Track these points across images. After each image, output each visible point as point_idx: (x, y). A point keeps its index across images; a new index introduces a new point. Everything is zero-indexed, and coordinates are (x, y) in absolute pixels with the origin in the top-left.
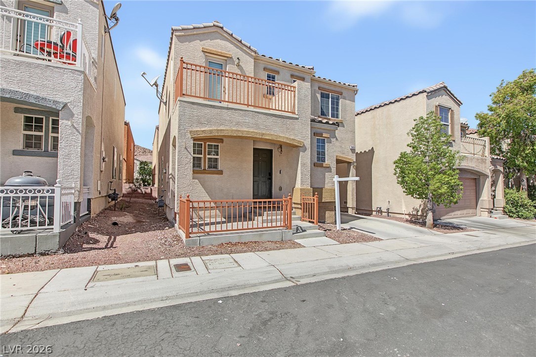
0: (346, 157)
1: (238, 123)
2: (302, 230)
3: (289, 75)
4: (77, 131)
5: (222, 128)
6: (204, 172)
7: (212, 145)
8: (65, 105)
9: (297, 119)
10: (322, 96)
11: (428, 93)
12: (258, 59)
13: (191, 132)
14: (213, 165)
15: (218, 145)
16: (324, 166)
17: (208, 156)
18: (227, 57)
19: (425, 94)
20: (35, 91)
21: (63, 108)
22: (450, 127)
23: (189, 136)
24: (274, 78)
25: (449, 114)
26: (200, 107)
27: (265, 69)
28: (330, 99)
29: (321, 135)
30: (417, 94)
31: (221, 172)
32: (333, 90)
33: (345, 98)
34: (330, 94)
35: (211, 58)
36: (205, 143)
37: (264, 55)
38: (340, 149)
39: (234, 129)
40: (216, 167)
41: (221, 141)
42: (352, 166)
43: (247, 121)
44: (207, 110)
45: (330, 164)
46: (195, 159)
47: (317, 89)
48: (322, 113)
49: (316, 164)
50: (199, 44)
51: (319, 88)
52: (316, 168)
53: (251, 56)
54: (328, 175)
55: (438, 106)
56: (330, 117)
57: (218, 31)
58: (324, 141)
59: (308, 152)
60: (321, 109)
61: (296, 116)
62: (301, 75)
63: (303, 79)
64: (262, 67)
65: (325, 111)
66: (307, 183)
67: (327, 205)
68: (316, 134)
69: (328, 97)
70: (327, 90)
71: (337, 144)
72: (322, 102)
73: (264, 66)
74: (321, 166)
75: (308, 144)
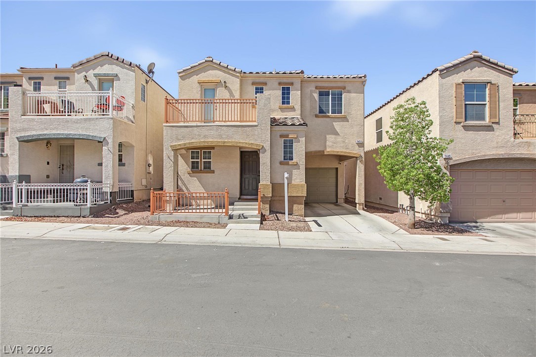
0: (351, 152)
1: (205, 137)
2: (244, 217)
3: (277, 83)
4: (111, 152)
5: (193, 141)
6: (201, 172)
7: (206, 152)
8: (105, 138)
9: (256, 126)
10: (321, 94)
11: (441, 71)
12: (246, 77)
13: (171, 146)
14: (208, 167)
15: (211, 152)
16: (290, 164)
17: (203, 160)
18: (217, 83)
19: (438, 72)
20: (92, 133)
21: (104, 140)
22: (487, 106)
23: (170, 149)
24: (262, 89)
25: (487, 89)
26: (178, 128)
27: (253, 84)
28: (330, 95)
29: (287, 136)
30: (432, 74)
31: (213, 172)
32: (332, 87)
33: (349, 92)
34: (330, 91)
35: (205, 86)
36: (201, 151)
37: (252, 72)
38: (342, 145)
39: (202, 140)
40: (210, 168)
41: (213, 148)
42: (358, 161)
43: (212, 133)
44: (183, 130)
45: (298, 162)
46: (193, 162)
47: (314, 89)
48: (321, 111)
49: (281, 163)
50: (195, 79)
51: (316, 88)
52: (282, 166)
53: (237, 77)
54: (295, 172)
55: (462, 83)
56: (330, 114)
57: (210, 64)
58: (291, 142)
59: (268, 153)
60: (320, 107)
61: (255, 124)
62: (290, 81)
63: (292, 84)
64: (250, 82)
65: (324, 109)
66: (267, 179)
67: (295, 199)
68: (281, 136)
69: (327, 94)
70: (327, 88)
71: (339, 139)
72: (320, 100)
73: (252, 81)
74: (288, 164)
75: (267, 146)
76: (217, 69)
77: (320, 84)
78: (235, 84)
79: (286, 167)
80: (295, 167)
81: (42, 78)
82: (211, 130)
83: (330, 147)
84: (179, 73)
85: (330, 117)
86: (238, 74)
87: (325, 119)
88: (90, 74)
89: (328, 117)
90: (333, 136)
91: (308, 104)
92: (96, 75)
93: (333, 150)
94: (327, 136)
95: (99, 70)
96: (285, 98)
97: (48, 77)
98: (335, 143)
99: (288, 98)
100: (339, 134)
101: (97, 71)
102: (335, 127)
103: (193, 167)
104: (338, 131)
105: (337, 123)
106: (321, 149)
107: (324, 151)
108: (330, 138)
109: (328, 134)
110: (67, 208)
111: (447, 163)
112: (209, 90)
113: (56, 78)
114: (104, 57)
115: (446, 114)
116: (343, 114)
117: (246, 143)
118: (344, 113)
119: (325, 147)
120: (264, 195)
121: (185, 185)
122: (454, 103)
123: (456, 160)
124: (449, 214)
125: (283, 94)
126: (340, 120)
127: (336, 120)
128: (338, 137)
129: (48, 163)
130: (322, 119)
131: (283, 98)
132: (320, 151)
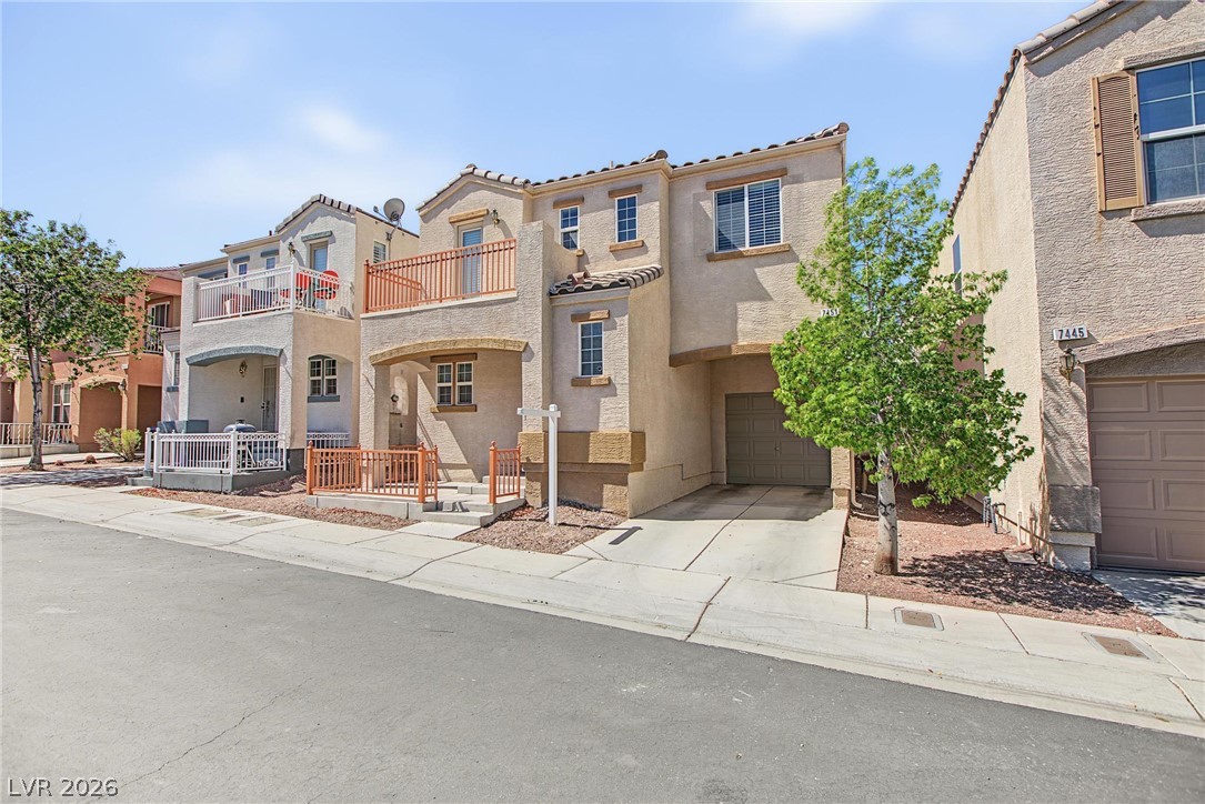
3: (608, 194)
4: (290, 375)
6: (454, 409)
7: (463, 365)
8: (282, 351)
9: (514, 300)
10: (722, 200)
12: (539, 193)
13: (370, 358)
14: (465, 399)
15: (470, 365)
16: (596, 383)
17: (458, 384)
18: (482, 216)
19: (1023, 60)
21: (280, 354)
23: (369, 363)
24: (575, 213)
27: (556, 205)
28: (746, 199)
29: (585, 316)
31: (475, 408)
32: (750, 176)
33: (798, 180)
34: (747, 186)
35: (464, 227)
36: (454, 363)
37: (551, 178)
38: (782, 326)
40: (470, 401)
41: (473, 355)
44: (389, 322)
45: (612, 377)
46: (442, 389)
47: (702, 190)
48: (723, 243)
49: (576, 382)
50: (446, 214)
51: (709, 186)
52: (578, 389)
53: (519, 196)
54: (606, 402)
55: (1125, 74)
56: (747, 247)
57: (470, 180)
58: (598, 328)
59: (538, 361)
60: (720, 233)
61: (513, 294)
62: (634, 181)
63: (639, 188)
64: (550, 202)
65: (731, 237)
66: (535, 422)
67: (606, 470)
68: (576, 318)
69: (738, 196)
70: (735, 180)
71: (773, 310)
72: (720, 216)
73: (554, 199)
74: (587, 384)
75: (536, 343)
76: (482, 187)
77: (718, 176)
78: (513, 211)
79: (585, 390)
80: (606, 390)
81: (247, 258)
82: (432, 318)
83: (746, 335)
84: (419, 210)
85: (744, 257)
86: (519, 191)
87: (732, 262)
88: (297, 240)
89: (741, 255)
90: (756, 305)
91: (687, 233)
92: (305, 240)
93: (754, 342)
94: (740, 306)
95: (311, 230)
96: (626, 226)
97: (255, 254)
98: (760, 323)
99: (633, 224)
100: (771, 299)
101: (306, 232)
102: (761, 280)
103: (441, 400)
104: (769, 290)
105: (765, 269)
106: (724, 342)
107: (729, 348)
108: (748, 312)
109: (742, 300)
110: (207, 477)
111: (1069, 356)
112: (469, 234)
113: (263, 255)
114: (316, 205)
115: (1059, 190)
116: (782, 243)
117: (495, 341)
118: (786, 238)
119: (735, 337)
120: (527, 458)
121: (427, 436)
122: (1096, 147)
123: (1109, 346)
124: (1093, 537)
125: (621, 215)
126: (775, 258)
127: (763, 260)
128: (770, 304)
129: (242, 400)
130: (724, 263)
131: (621, 226)
132: (720, 348)
